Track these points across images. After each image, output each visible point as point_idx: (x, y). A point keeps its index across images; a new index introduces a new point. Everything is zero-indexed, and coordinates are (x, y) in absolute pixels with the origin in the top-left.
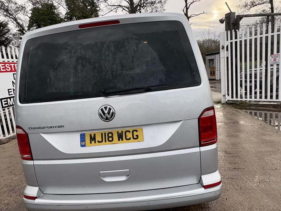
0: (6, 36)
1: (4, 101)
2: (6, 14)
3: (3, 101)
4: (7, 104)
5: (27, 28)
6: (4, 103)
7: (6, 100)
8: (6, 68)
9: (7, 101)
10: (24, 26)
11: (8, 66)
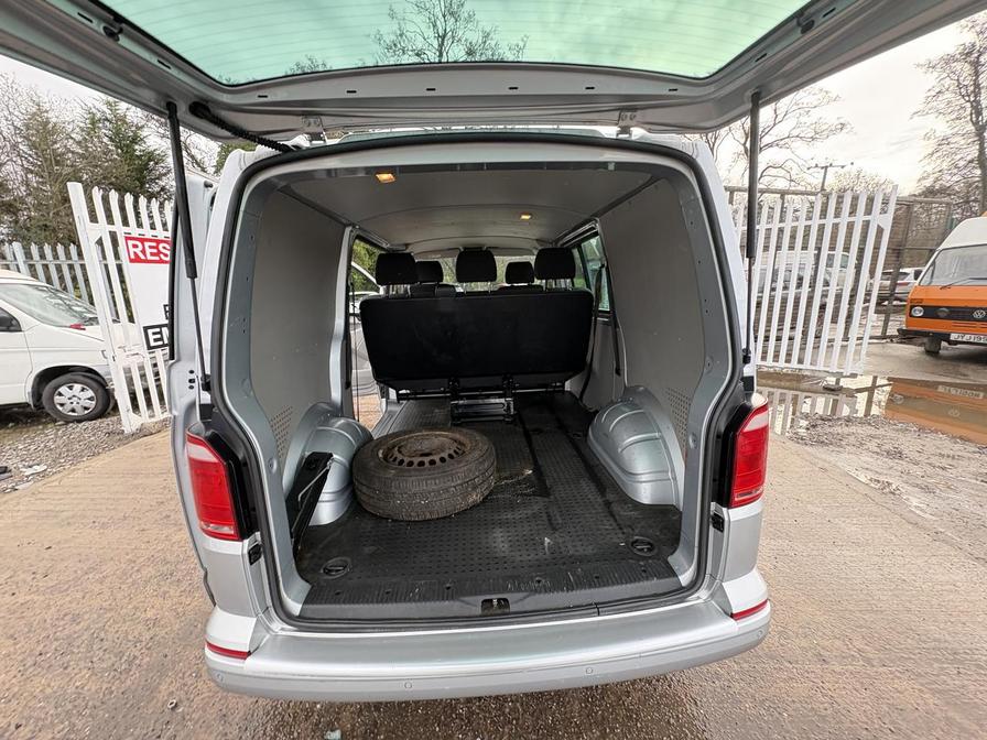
0: (162, 183)
1: (154, 334)
2: (163, 132)
3: (150, 331)
4: (161, 339)
5: (214, 169)
6: (151, 337)
7: (158, 330)
8: (159, 253)
9: (160, 333)
10: (206, 164)
11: (164, 248)
